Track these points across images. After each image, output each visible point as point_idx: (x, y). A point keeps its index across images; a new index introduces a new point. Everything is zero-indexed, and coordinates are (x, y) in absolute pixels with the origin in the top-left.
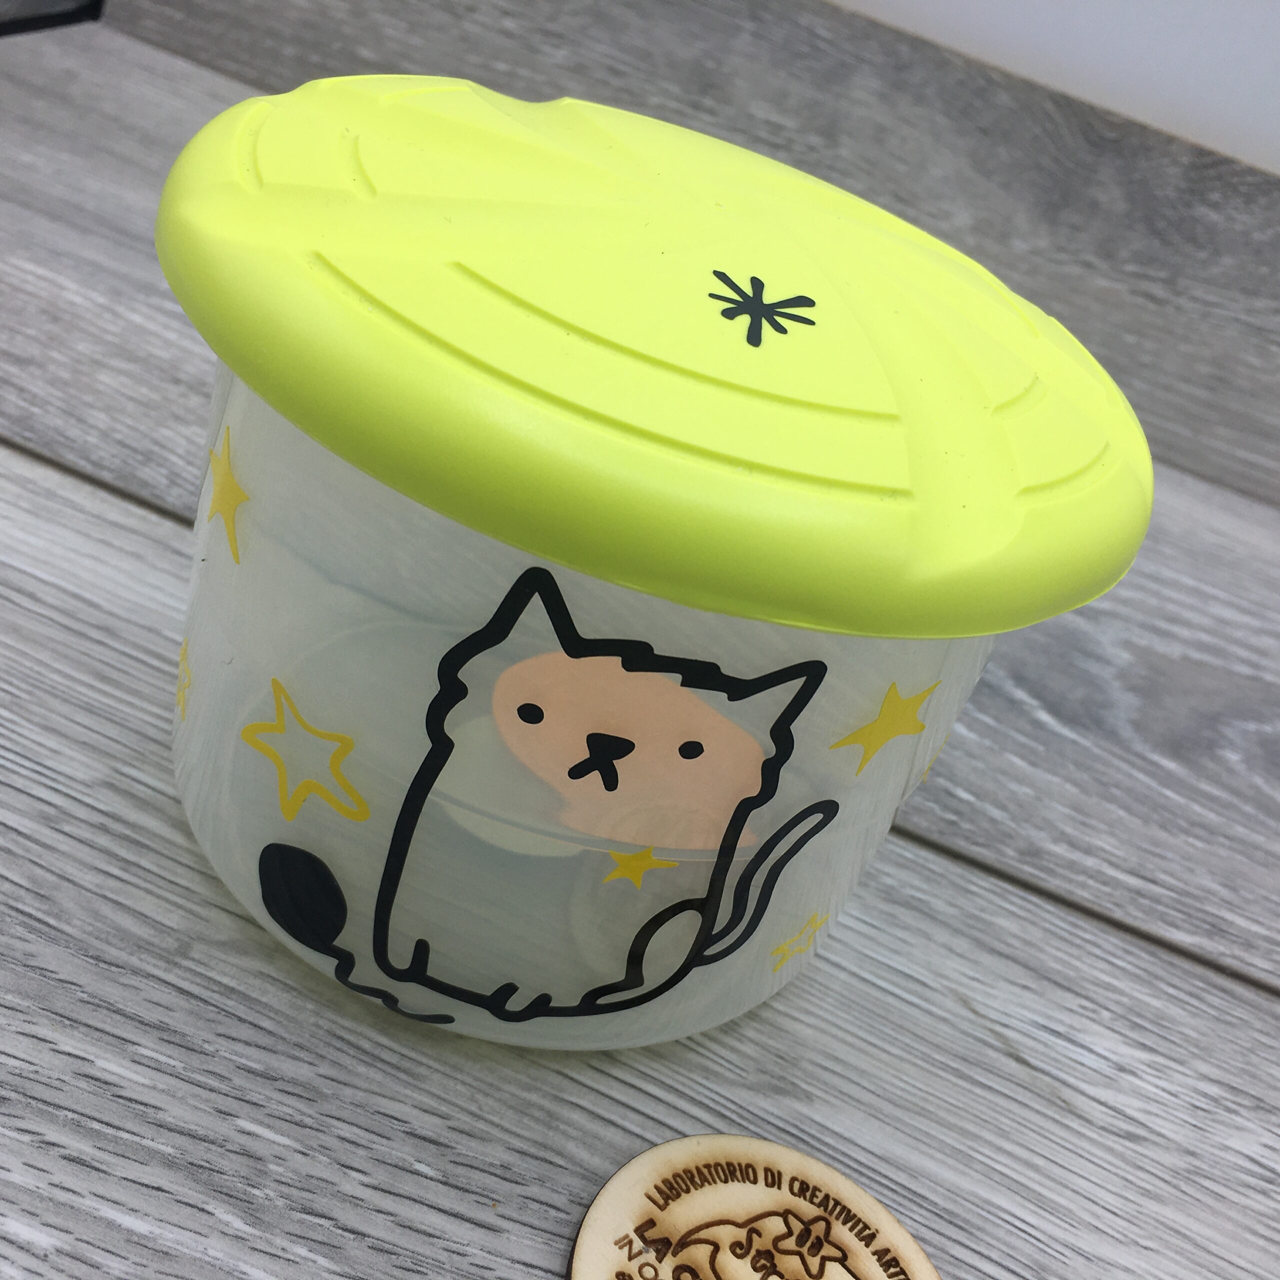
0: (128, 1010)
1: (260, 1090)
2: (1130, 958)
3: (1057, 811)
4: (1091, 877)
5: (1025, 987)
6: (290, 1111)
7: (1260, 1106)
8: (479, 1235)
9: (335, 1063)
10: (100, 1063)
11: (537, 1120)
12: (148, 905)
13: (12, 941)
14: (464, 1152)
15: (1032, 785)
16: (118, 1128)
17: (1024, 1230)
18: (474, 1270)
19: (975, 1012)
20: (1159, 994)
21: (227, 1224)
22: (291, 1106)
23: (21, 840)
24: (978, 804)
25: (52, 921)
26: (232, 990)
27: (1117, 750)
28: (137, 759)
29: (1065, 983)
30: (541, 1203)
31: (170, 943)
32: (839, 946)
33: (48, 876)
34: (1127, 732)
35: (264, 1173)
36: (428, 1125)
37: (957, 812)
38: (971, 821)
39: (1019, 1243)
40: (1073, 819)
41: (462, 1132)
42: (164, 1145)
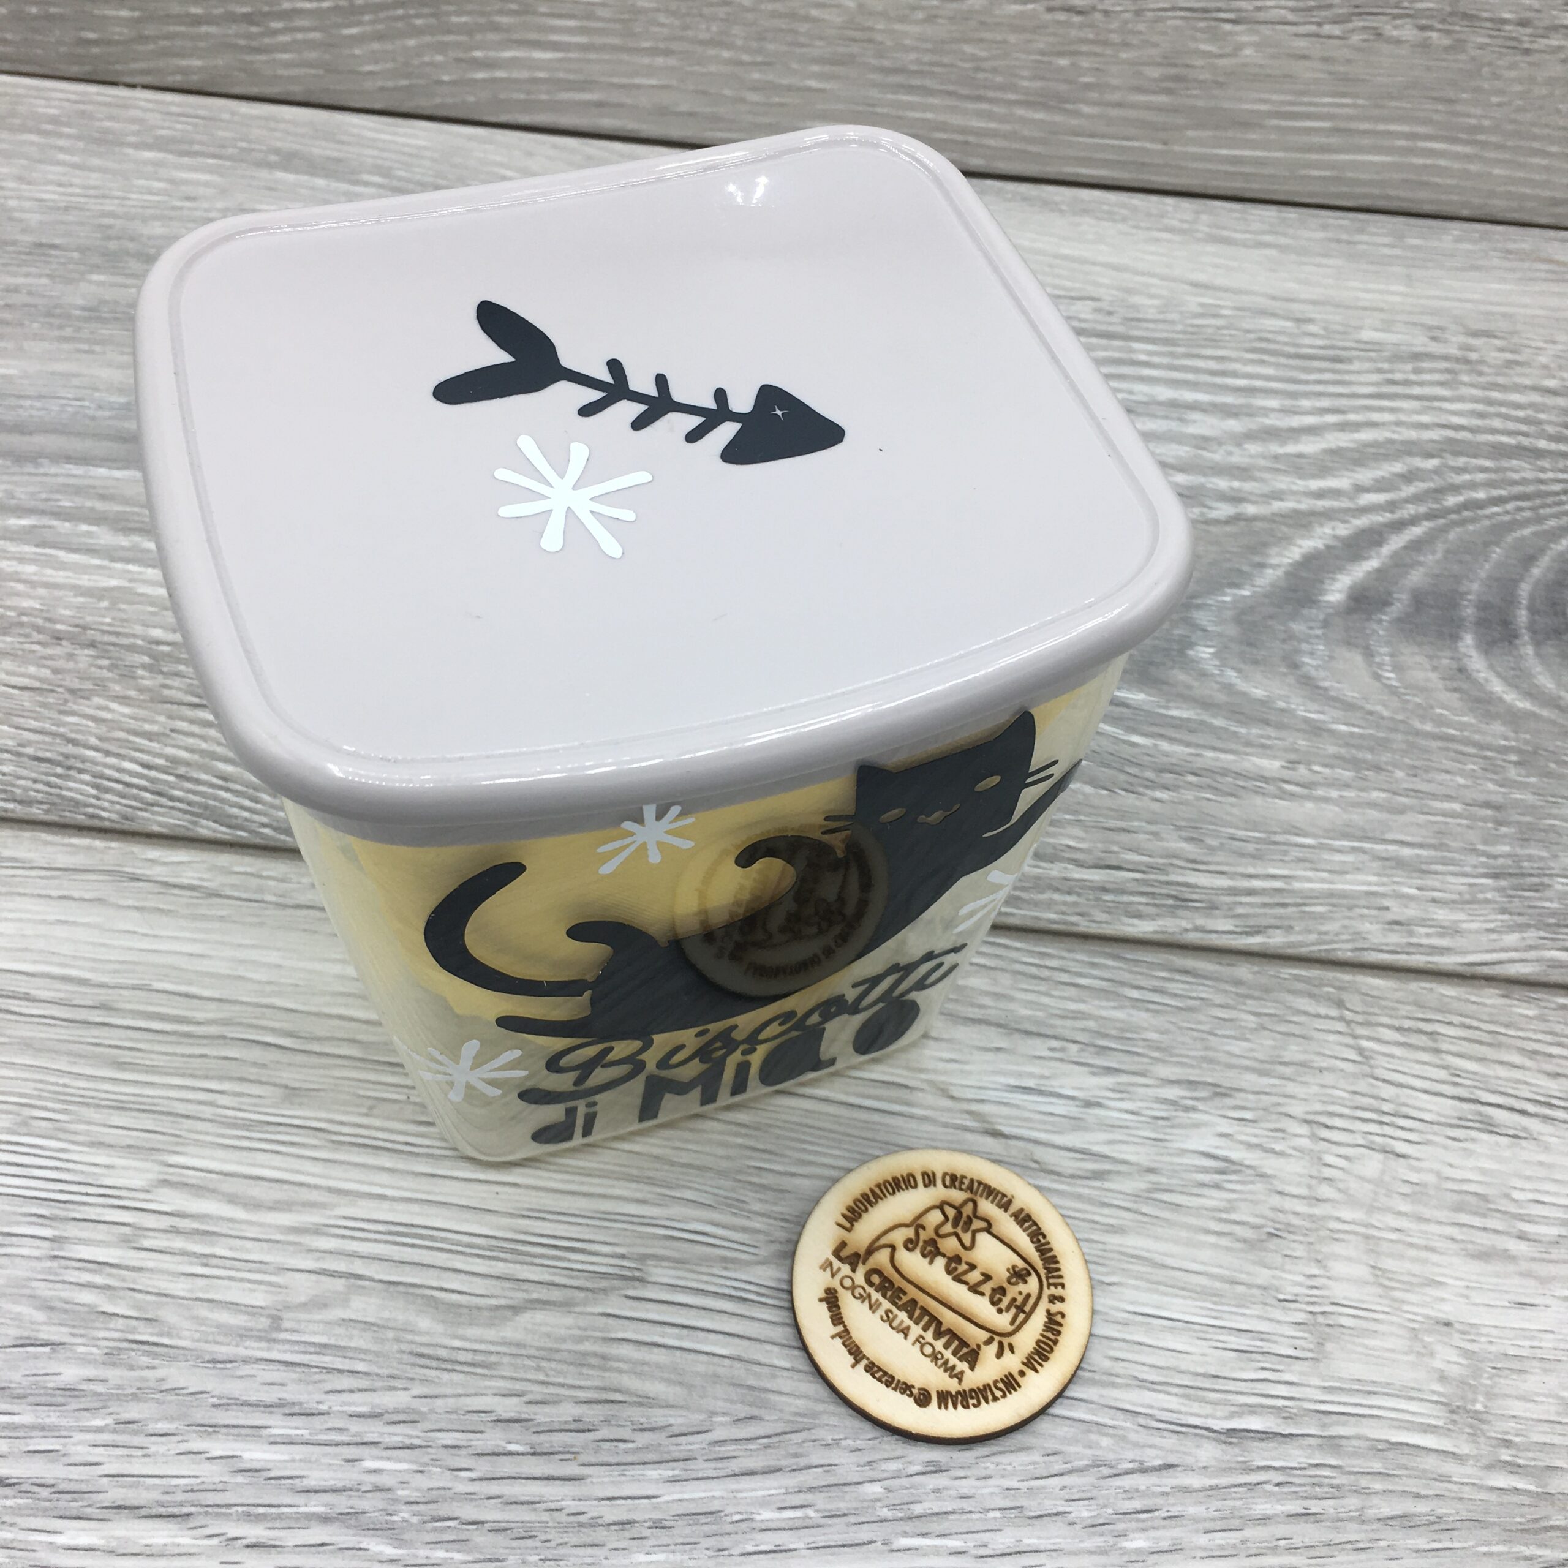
0: (253, 1398)
1: (373, 1429)
2: (1095, 972)
4: (1057, 890)
5: (998, 1049)
6: (399, 1439)
7: (1217, 1092)
8: (569, 1488)
9: (424, 1381)
10: (247, 1455)
11: (592, 1367)
12: (235, 1293)
13: (145, 1373)
14: (543, 1420)
16: (279, 1506)
18: (572, 1519)
19: (952, 1098)
21: (381, 1553)
22: (400, 1434)
23: (114, 1271)
25: (166, 1341)
26: (326, 1346)
28: (177, 1144)
29: (1034, 1029)
30: (611, 1441)
31: (264, 1322)
33: (149, 1298)
35: (395, 1501)
36: (509, 1407)
41: (537, 1403)
42: (315, 1506)
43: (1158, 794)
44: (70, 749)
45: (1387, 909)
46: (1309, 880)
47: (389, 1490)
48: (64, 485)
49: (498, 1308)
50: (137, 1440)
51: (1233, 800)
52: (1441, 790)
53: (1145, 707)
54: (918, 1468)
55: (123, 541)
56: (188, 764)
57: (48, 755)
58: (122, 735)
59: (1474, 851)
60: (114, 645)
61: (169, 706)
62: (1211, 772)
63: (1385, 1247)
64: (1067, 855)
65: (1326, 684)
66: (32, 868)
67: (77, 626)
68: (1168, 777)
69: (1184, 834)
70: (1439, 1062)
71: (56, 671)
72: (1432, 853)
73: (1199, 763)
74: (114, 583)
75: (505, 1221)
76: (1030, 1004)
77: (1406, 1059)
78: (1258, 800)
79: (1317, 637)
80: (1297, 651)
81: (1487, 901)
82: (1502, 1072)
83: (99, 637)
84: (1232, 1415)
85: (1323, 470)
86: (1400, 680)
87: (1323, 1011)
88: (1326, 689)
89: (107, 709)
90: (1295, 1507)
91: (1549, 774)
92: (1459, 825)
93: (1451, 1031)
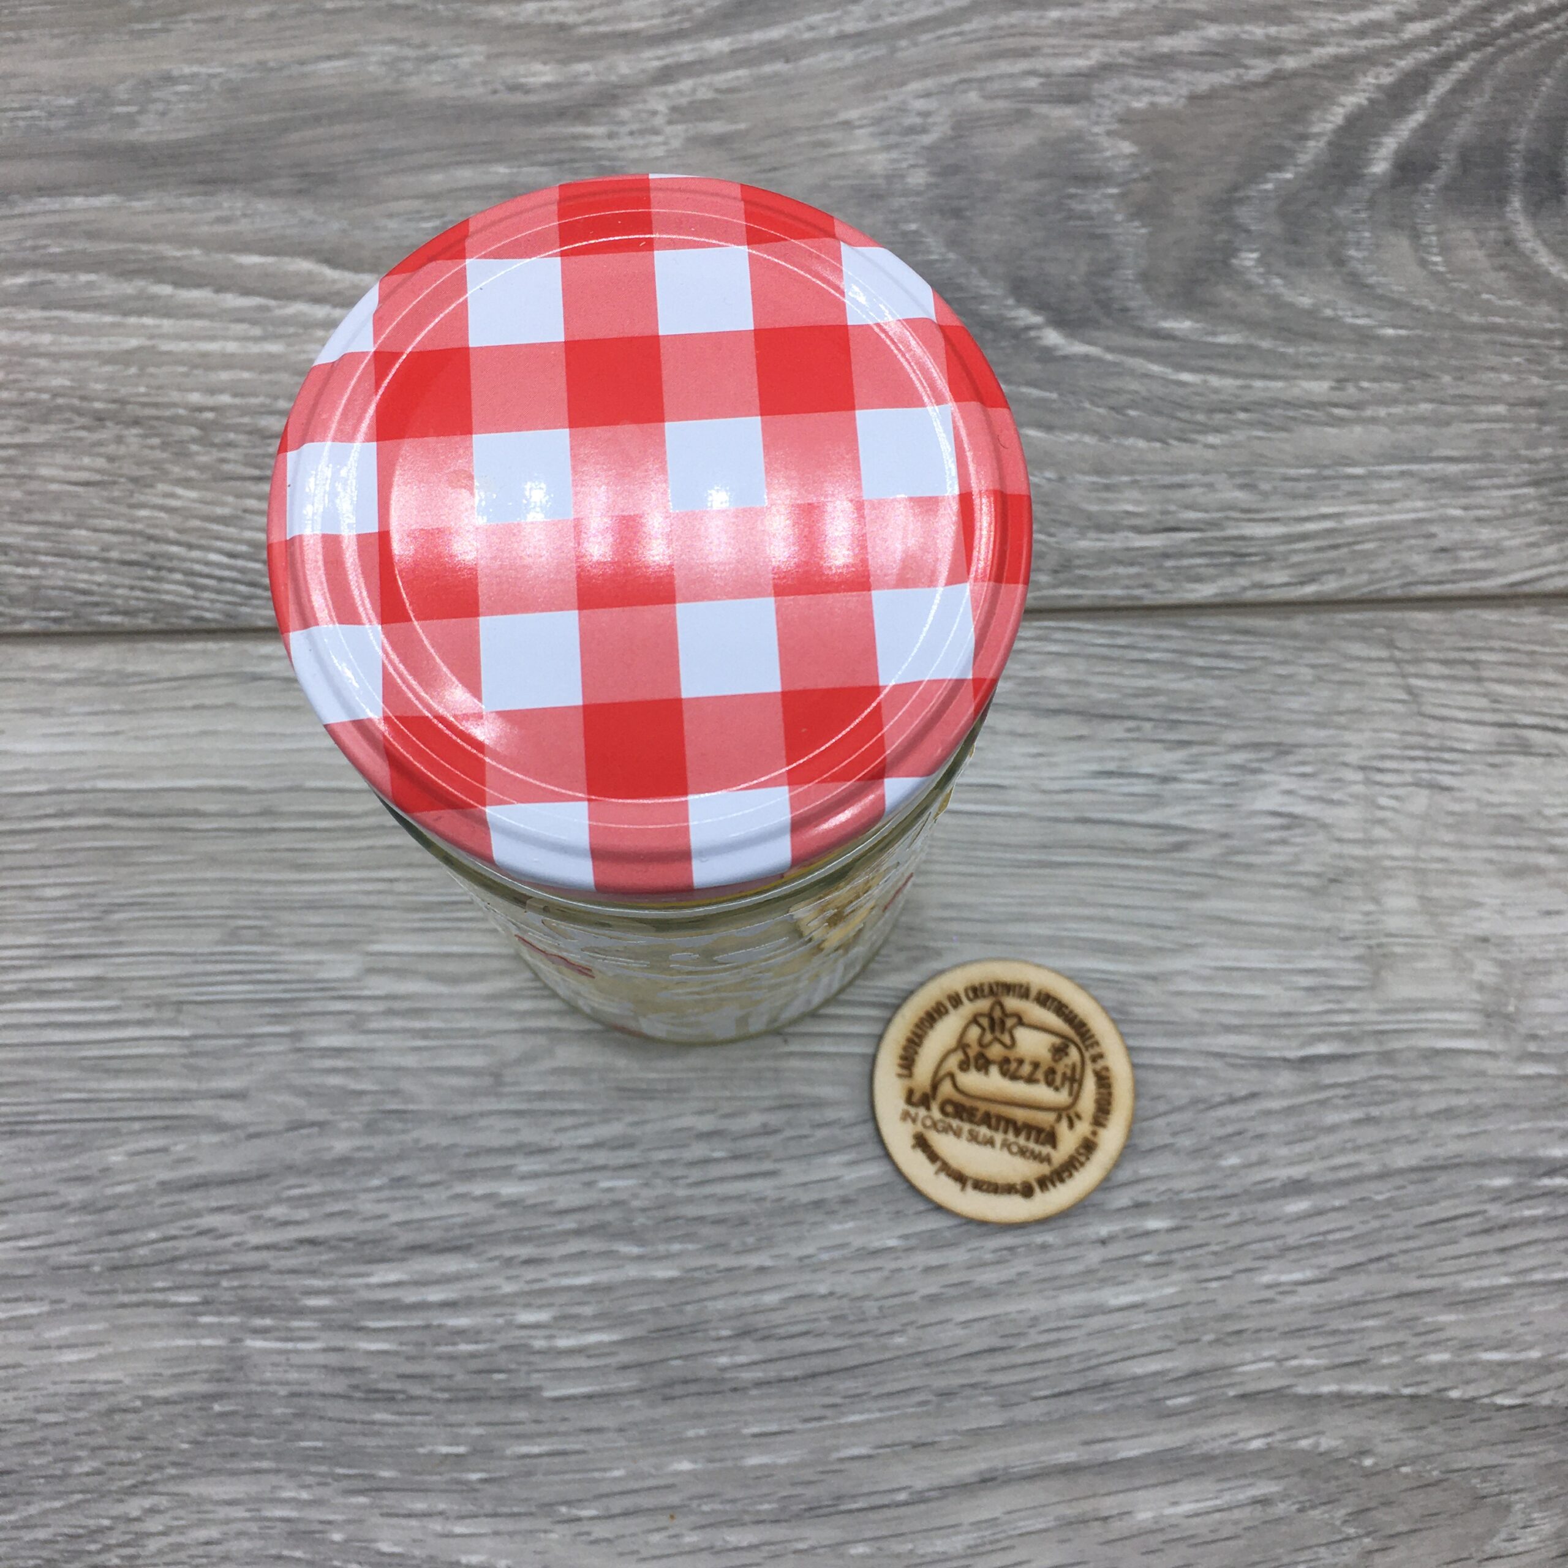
43: (1212, 439)
44: (152, 547)
45: (1432, 536)
46: (1360, 515)
48: (49, 226)
50: (412, 1192)
51: (1283, 435)
52: (1488, 392)
53: (1194, 337)
55: (129, 288)
57: (133, 557)
58: (196, 523)
59: (1517, 458)
60: (158, 418)
61: (232, 483)
63: (1431, 877)
64: (1126, 522)
65: (1372, 280)
66: (158, 681)
67: (114, 401)
68: (1219, 417)
69: (1239, 481)
70: (1480, 690)
71: (111, 459)
72: (1478, 466)
73: (1248, 397)
74: (134, 343)
76: (1104, 686)
77: (1451, 692)
78: (1308, 432)
79: (1363, 222)
80: (1343, 244)
81: (1529, 513)
82: (1540, 692)
83: (139, 411)
84: (1303, 1045)
86: (1447, 263)
87: (1374, 653)
88: (1371, 287)
89: (172, 495)
90: (1358, 1114)
92: (1504, 430)
93: (1493, 657)
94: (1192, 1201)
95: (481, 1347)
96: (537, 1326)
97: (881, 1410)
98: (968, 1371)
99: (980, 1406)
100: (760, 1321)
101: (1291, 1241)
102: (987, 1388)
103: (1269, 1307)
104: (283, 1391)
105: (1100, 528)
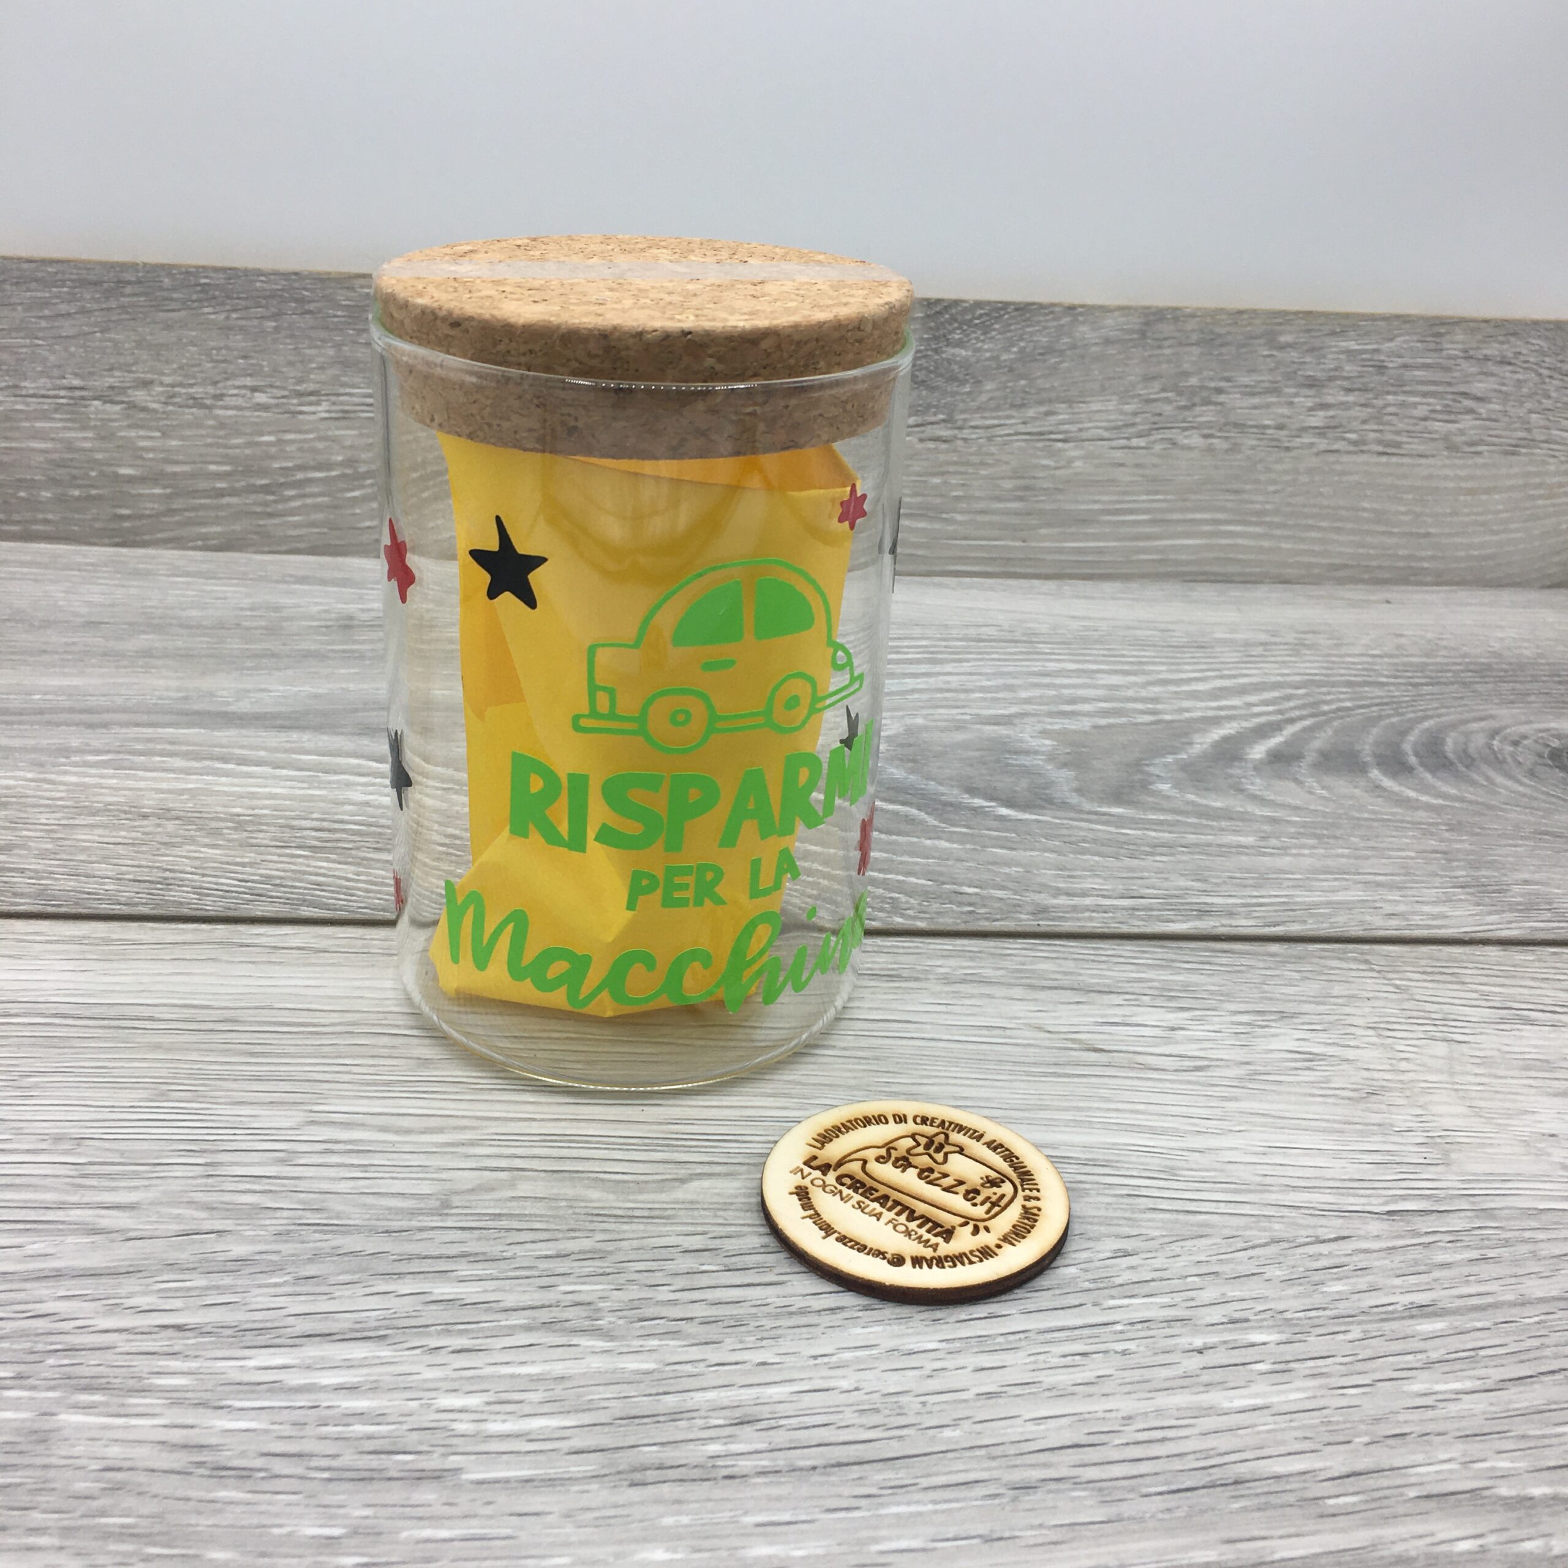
0: (433, 1253)
1: (562, 1265)
3: (1047, 875)
4: (1094, 911)
5: (1079, 1003)
6: (591, 1270)
7: (1283, 1016)
8: (770, 1290)
9: (605, 1231)
10: (436, 1291)
12: (398, 1187)
13: (318, 1244)
14: (730, 1248)
15: (1018, 865)
16: (479, 1323)
17: (1149, 1152)
18: (780, 1310)
19: (1051, 1032)
20: (1179, 971)
21: (593, 1347)
22: (590, 1267)
23: (273, 1181)
24: (984, 892)
25: (337, 1222)
26: (500, 1215)
27: (1073, 815)
28: (320, 1099)
29: (1107, 989)
31: (434, 1203)
32: (929, 1027)
33: (311, 1196)
34: (1074, 799)
35: (599, 1310)
36: (696, 1242)
37: (970, 904)
38: (984, 906)
39: (1148, 1160)
40: (1062, 877)
41: (722, 1238)
42: (517, 1320)
43: (1159, 858)
44: (167, 874)
45: (1379, 908)
46: (1307, 896)
47: (589, 1304)
48: (135, 738)
49: (663, 1181)
50: (318, 1290)
51: (1223, 858)
52: (1395, 846)
53: (1128, 815)
54: (1109, 1255)
56: (281, 878)
57: (147, 878)
58: (216, 865)
59: (1437, 875)
60: (199, 818)
61: (256, 848)
62: (1197, 845)
63: (1474, 1094)
64: (1093, 893)
65: (1272, 797)
67: (162, 809)
68: (1163, 850)
69: (1191, 878)
70: (1466, 988)
71: (144, 833)
72: (1403, 878)
73: (1183, 842)
74: (191, 786)
75: (654, 1127)
76: (1096, 976)
77: (1437, 989)
78: (1244, 858)
79: (1253, 776)
80: (1240, 783)
81: (1462, 900)
82: (1526, 991)
83: (182, 814)
84: (1386, 1203)
85: (1217, 698)
86: (1330, 793)
87: (1354, 966)
88: (1273, 800)
89: (199, 852)
90: (1475, 1254)
91: (1477, 834)
92: (1417, 863)
93: (1469, 972)
94: (1299, 1319)
95: (383, 1429)
96: (461, 1411)
97: (935, 1502)
98: (1046, 1465)
99: (1073, 1499)
100: (764, 1411)
101: (1434, 1356)
102: (1078, 1483)
103: (1430, 1414)
104: (95, 1466)
105: (1068, 894)
